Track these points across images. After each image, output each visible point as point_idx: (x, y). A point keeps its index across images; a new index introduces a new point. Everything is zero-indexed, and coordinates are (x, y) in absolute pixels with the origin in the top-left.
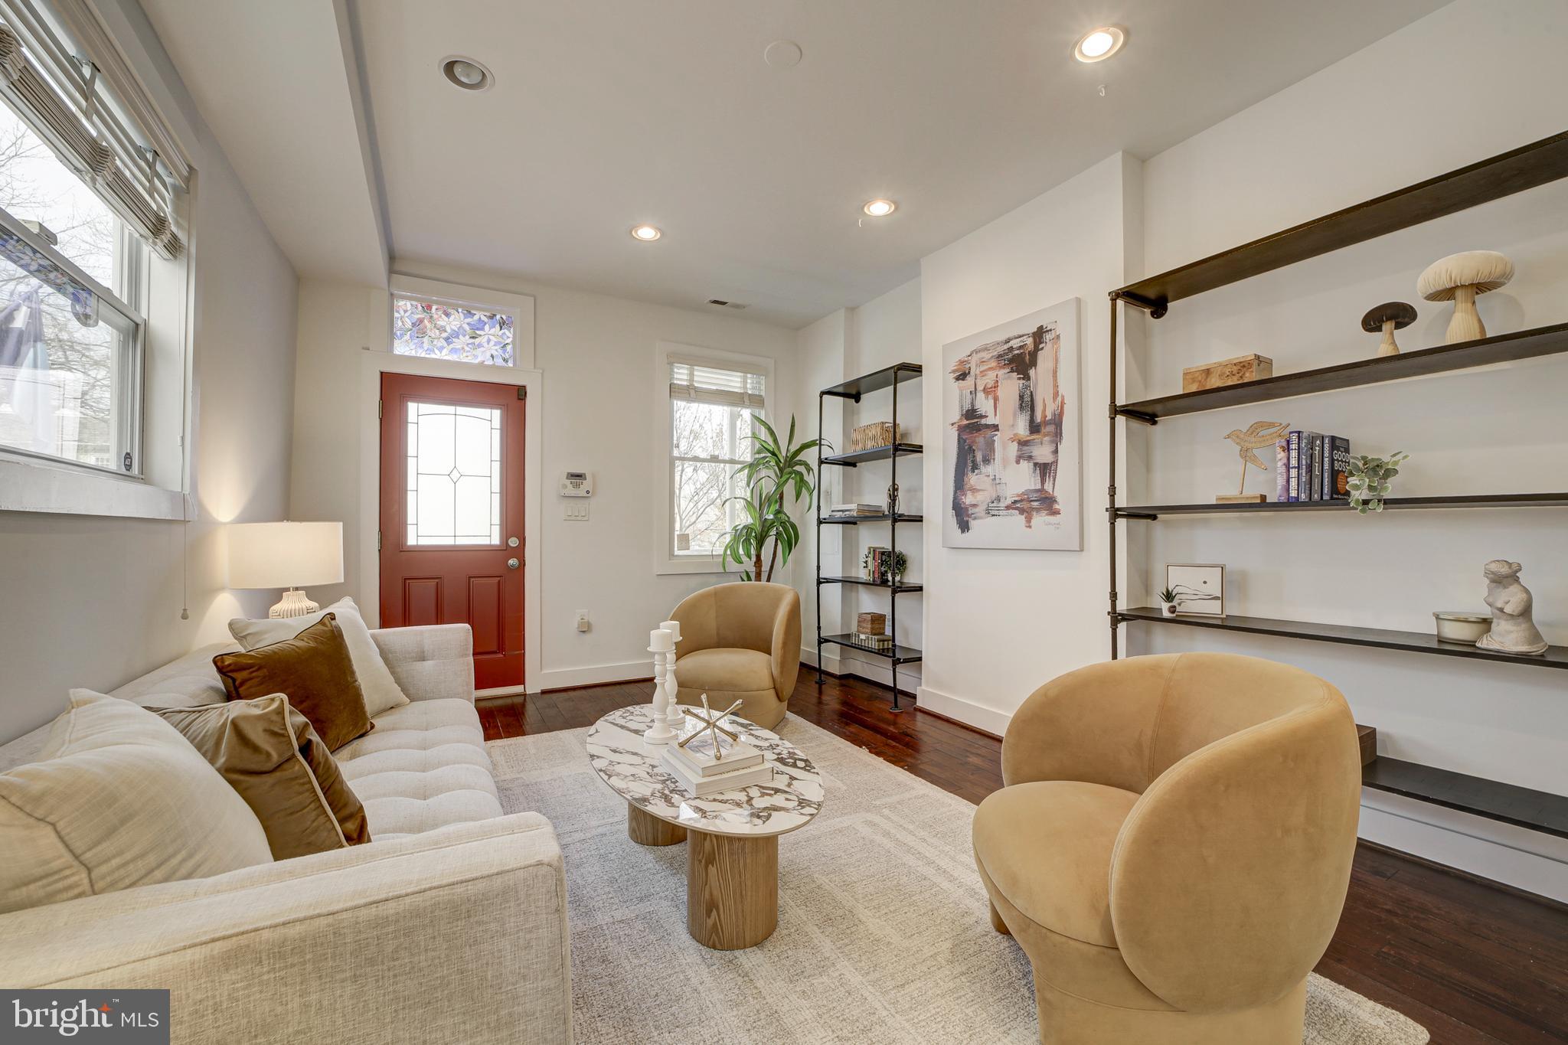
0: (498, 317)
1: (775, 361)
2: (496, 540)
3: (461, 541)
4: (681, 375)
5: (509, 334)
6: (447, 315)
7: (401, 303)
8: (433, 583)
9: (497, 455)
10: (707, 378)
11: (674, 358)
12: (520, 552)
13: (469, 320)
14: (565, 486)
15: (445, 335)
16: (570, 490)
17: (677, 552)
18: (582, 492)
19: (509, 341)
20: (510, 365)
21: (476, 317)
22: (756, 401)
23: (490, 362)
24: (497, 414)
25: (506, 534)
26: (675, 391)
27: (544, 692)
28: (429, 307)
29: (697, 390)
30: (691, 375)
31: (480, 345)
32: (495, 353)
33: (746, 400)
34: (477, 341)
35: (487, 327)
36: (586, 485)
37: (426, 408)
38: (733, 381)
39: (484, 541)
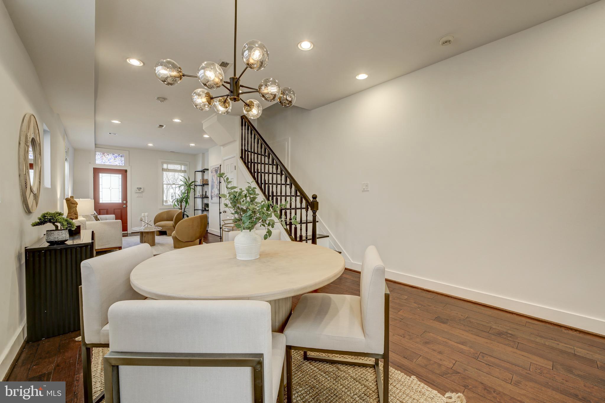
0: (120, 155)
1: (189, 163)
2: (120, 202)
3: (112, 202)
4: (165, 166)
5: (123, 159)
6: (108, 155)
7: (97, 153)
8: (106, 210)
9: (120, 184)
10: (171, 167)
11: (163, 163)
12: (126, 204)
13: (113, 156)
14: (137, 190)
15: (108, 159)
16: (138, 191)
17: (164, 204)
18: (141, 191)
19: (123, 160)
20: (123, 165)
21: (115, 155)
22: (184, 171)
23: (118, 165)
24: (120, 175)
25: (123, 200)
26: (163, 170)
27: (132, 233)
28: (104, 154)
29: (168, 169)
30: (167, 166)
31: (116, 161)
32: (120, 163)
33: (182, 172)
34: (115, 160)
35: (118, 157)
36: (142, 190)
37: (104, 175)
38: (178, 167)
39: (118, 202)
